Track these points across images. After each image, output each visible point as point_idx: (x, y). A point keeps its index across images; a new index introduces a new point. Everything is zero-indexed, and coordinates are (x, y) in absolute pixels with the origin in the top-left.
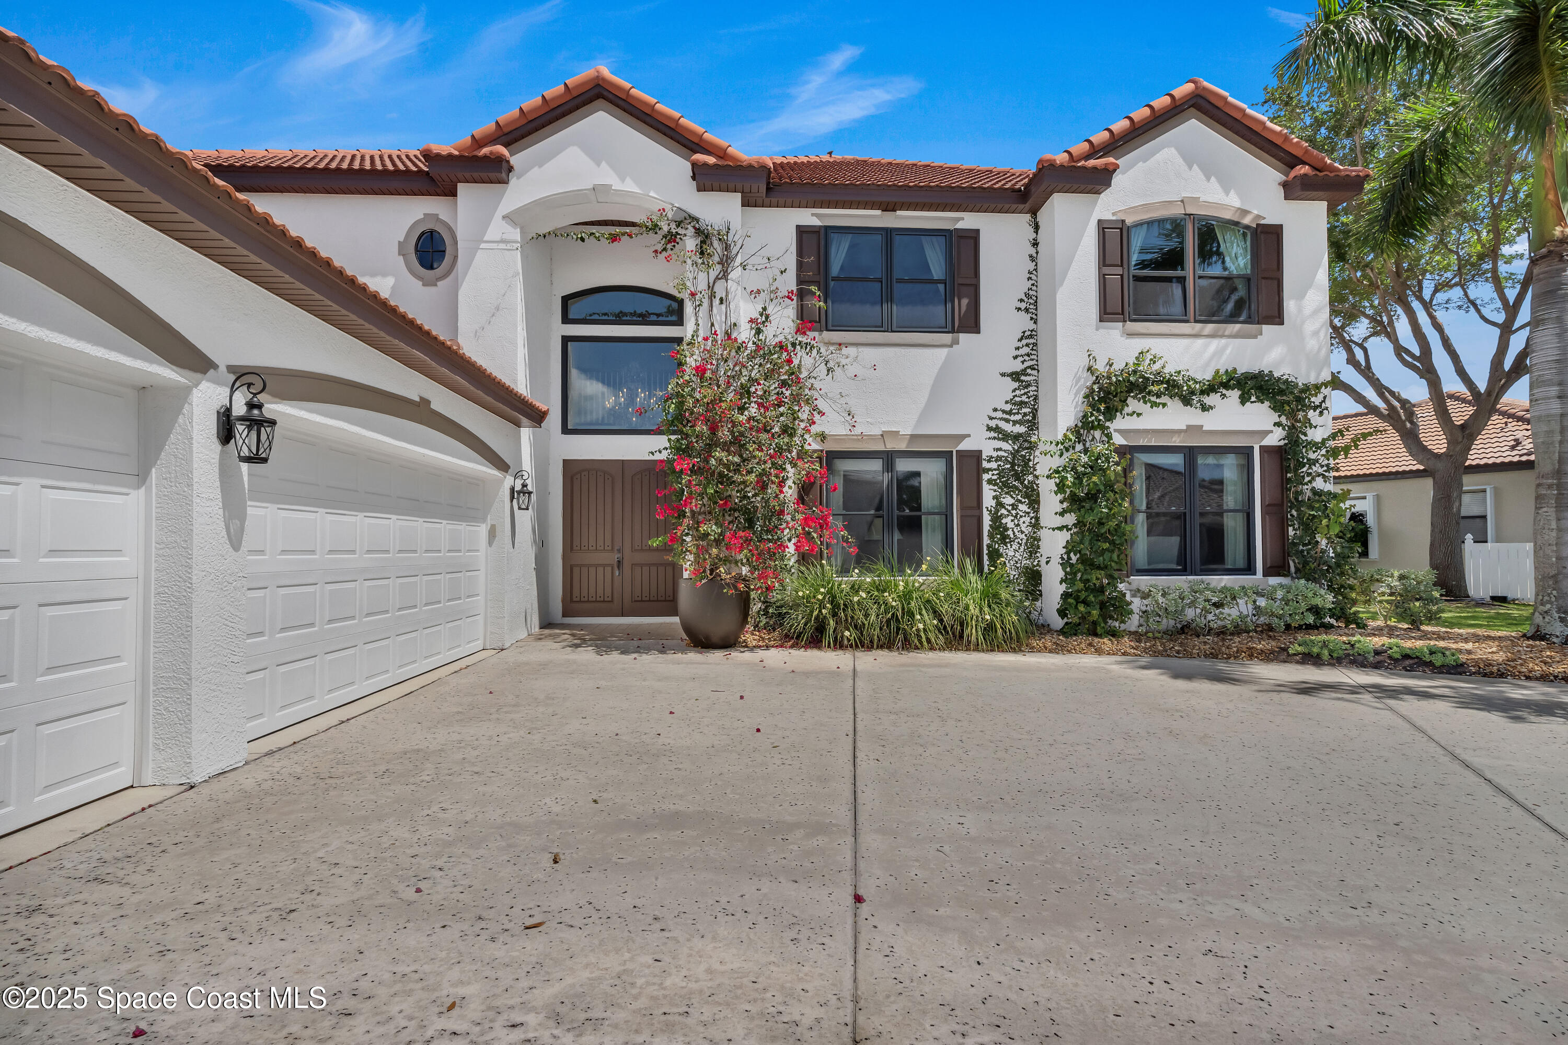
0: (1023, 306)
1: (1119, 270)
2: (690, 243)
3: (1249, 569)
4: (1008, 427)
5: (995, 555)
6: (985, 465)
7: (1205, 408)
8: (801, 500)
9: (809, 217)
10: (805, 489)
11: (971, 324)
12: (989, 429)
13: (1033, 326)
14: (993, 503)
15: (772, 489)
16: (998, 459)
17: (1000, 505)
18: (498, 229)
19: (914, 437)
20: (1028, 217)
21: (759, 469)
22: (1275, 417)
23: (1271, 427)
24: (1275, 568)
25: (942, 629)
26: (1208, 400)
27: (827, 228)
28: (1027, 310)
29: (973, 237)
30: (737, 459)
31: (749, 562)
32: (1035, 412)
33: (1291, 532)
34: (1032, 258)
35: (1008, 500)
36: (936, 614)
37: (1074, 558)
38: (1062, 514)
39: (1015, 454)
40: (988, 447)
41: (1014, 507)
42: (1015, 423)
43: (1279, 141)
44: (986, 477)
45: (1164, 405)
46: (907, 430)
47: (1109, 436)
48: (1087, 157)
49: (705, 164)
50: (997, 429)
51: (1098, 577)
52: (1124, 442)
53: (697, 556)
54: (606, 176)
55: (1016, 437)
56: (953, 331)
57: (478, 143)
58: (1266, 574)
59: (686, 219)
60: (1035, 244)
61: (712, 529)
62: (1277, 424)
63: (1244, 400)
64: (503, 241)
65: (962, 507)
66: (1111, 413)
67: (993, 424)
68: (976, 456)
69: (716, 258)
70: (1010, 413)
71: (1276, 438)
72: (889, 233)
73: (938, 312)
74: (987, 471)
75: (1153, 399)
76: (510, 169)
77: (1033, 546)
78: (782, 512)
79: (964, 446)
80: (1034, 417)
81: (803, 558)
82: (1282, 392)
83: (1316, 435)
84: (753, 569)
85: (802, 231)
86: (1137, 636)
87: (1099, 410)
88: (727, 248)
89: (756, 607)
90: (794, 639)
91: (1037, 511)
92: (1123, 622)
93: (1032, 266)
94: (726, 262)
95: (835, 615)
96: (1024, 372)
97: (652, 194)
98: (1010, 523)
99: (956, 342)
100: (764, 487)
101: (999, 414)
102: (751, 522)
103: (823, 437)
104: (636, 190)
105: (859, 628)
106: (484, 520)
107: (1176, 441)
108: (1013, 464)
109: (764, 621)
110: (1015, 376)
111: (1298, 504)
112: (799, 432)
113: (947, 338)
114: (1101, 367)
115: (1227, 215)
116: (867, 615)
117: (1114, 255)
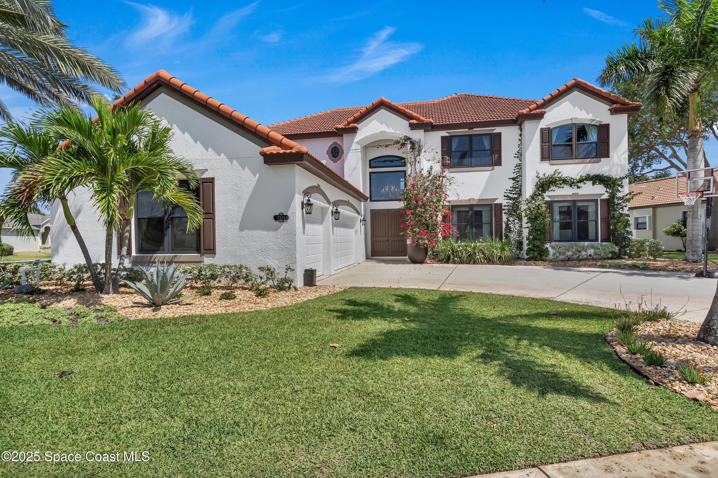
0: (516, 156)
1: (548, 144)
2: (409, 146)
3: (596, 240)
4: (511, 196)
5: (507, 237)
6: (503, 208)
7: (579, 187)
8: (443, 221)
9: (444, 133)
10: (444, 217)
11: (499, 163)
12: (505, 196)
13: (520, 162)
14: (506, 220)
15: (434, 218)
16: (508, 206)
17: (509, 220)
18: (355, 146)
19: (479, 200)
20: (518, 127)
21: (430, 213)
22: (605, 189)
23: (604, 193)
24: (606, 239)
25: (485, 257)
26: (579, 185)
27: (451, 136)
28: (518, 157)
29: (499, 135)
30: (424, 210)
31: (428, 239)
32: (521, 190)
33: (611, 228)
34: (520, 140)
35: (511, 219)
36: (484, 253)
37: (531, 237)
38: (527, 223)
39: (514, 204)
40: (504, 202)
41: (513, 221)
42: (514, 194)
43: (607, 96)
44: (504, 212)
45: (563, 187)
46: (477, 198)
47: (544, 198)
48: (536, 109)
49: (413, 123)
50: (507, 196)
51: (538, 243)
52: (549, 200)
53: (412, 238)
54: (384, 128)
55: (514, 199)
56: (492, 166)
57: (349, 123)
58: (601, 242)
59: (407, 139)
60: (521, 135)
61: (417, 230)
62: (606, 191)
63: (593, 184)
64: (356, 149)
65: (496, 221)
66: (544, 191)
67: (506, 194)
68: (501, 205)
69: (417, 150)
70: (512, 191)
71: (606, 196)
72: (471, 136)
73: (487, 160)
74: (504, 210)
75: (559, 185)
76: (358, 129)
77: (520, 233)
78: (437, 225)
79: (496, 202)
80: (520, 192)
81: (444, 238)
82: (606, 181)
83: (620, 195)
84: (429, 241)
85: (443, 138)
86: (551, 261)
87: (539, 190)
88: (420, 146)
89: (430, 253)
90: (441, 261)
91: (521, 222)
92: (546, 256)
93: (519, 143)
94: (419, 151)
95: (453, 254)
96: (517, 177)
97: (398, 132)
98: (511, 226)
99: (493, 169)
100: (432, 218)
101: (508, 191)
102: (428, 227)
103: (449, 202)
104: (393, 131)
105: (460, 258)
106: (353, 228)
107: (569, 199)
108: (513, 207)
109: (432, 257)
110: (514, 179)
111: (613, 217)
112: (442, 200)
113: (490, 168)
114: (541, 176)
115: (588, 122)
116: (462, 254)
117: (546, 139)
